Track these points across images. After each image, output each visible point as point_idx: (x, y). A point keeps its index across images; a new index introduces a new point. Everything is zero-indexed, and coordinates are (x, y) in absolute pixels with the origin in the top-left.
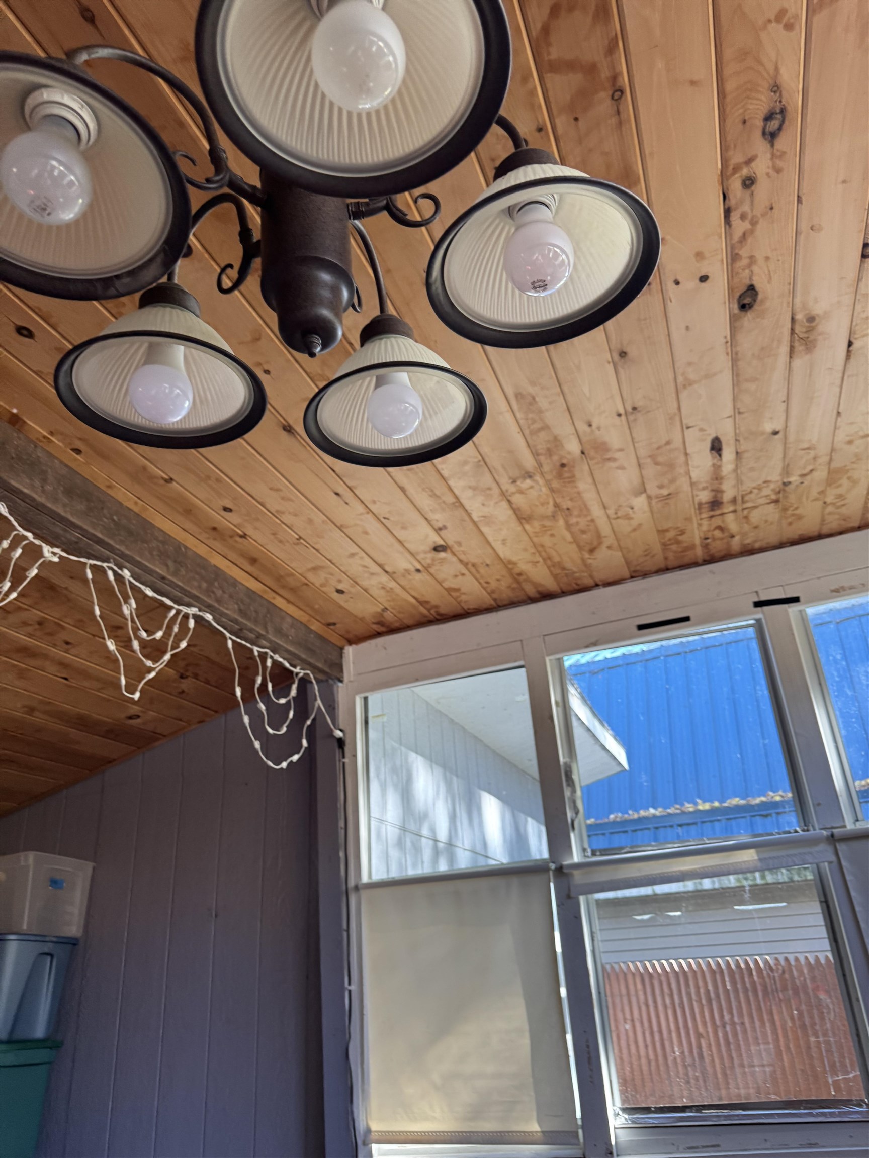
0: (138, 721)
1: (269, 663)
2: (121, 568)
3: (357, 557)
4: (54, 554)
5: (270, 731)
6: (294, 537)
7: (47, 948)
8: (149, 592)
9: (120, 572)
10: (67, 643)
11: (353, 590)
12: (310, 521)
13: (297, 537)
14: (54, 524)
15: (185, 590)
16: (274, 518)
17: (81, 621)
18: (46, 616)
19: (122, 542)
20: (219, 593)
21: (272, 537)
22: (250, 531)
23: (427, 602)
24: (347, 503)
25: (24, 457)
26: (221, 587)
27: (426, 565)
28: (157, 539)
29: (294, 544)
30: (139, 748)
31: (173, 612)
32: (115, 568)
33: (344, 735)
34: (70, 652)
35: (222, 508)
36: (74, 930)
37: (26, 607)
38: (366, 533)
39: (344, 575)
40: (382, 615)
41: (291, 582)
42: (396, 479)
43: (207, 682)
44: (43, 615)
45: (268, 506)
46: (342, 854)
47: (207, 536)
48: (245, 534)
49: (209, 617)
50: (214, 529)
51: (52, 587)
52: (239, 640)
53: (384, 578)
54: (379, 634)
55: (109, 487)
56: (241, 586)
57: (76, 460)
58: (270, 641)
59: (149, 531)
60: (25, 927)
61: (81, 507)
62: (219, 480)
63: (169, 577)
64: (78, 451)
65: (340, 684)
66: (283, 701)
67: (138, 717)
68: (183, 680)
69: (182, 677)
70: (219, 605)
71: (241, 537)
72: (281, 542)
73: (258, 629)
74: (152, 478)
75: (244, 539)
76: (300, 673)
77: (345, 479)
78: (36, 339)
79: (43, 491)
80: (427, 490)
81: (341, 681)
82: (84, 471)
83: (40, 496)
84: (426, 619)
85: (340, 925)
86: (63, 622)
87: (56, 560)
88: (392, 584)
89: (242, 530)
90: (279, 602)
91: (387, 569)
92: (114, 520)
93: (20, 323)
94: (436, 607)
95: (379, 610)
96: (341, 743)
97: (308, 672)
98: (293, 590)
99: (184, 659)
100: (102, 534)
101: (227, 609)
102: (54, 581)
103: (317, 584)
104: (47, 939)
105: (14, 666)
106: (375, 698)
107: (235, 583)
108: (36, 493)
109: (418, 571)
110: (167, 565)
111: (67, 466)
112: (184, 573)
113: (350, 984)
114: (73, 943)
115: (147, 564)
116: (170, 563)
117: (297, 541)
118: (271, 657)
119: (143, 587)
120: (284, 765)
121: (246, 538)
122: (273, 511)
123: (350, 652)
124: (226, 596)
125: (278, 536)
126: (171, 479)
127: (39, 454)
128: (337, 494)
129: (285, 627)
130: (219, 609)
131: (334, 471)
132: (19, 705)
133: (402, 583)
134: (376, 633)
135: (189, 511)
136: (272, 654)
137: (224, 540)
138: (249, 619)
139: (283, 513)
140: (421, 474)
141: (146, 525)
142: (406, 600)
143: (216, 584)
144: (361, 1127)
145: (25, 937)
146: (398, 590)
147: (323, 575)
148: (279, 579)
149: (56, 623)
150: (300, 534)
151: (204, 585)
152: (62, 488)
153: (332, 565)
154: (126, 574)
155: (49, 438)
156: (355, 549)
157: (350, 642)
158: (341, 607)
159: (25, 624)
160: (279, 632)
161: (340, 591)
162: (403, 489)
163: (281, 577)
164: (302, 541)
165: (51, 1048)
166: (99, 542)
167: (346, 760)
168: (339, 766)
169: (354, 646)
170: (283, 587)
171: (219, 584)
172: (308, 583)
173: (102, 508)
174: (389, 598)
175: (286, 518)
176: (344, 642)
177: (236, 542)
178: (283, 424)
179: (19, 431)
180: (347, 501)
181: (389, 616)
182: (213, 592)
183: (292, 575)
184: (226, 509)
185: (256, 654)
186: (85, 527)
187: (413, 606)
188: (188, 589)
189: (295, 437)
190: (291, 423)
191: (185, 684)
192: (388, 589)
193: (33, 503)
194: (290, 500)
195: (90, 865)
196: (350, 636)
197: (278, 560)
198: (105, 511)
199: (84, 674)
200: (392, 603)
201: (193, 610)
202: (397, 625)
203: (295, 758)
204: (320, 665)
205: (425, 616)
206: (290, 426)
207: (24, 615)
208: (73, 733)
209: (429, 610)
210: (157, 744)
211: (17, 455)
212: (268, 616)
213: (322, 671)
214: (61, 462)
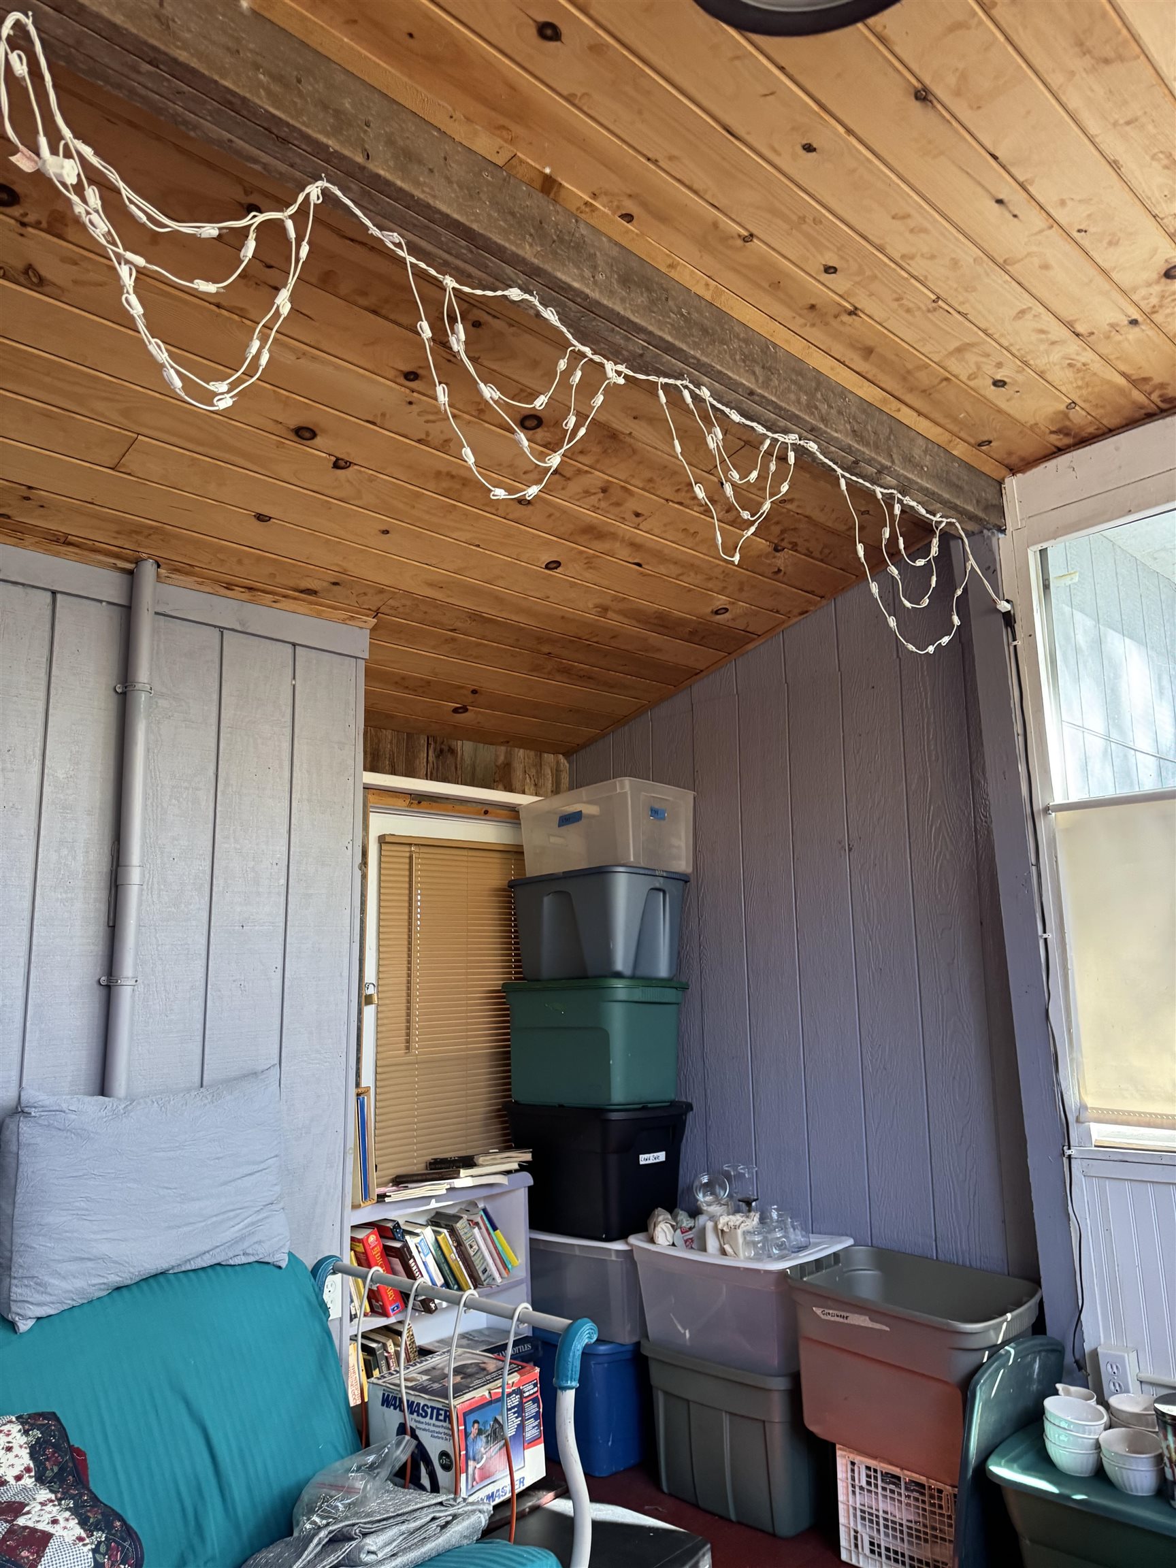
0: (727, 616)
1: (897, 510)
2: (698, 386)
3: (1029, 316)
4: (619, 373)
5: (908, 604)
6: (930, 298)
7: (658, 883)
8: (736, 417)
9: (697, 391)
10: (637, 515)
11: (1020, 378)
12: (955, 263)
13: (934, 297)
14: (613, 330)
15: (781, 408)
16: (898, 269)
17: (651, 480)
18: (611, 479)
19: (696, 346)
20: (824, 408)
21: (895, 305)
22: (863, 302)
23: (1146, 380)
24: (1015, 216)
25: (567, 238)
26: (826, 400)
27: (1147, 310)
28: (737, 336)
29: (929, 311)
30: (729, 654)
31: (768, 442)
32: (691, 386)
33: (1013, 606)
34: (641, 527)
35: (822, 268)
36: (683, 865)
37: (586, 468)
38: (1046, 267)
39: (1005, 352)
40: (1066, 416)
41: (923, 378)
42: (1102, 147)
43: (809, 554)
44: (606, 477)
45: (889, 250)
46: (1022, 768)
47: (802, 321)
48: (856, 308)
49: (813, 446)
50: (813, 307)
51: (614, 436)
52: (854, 478)
53: (1073, 347)
54: (1060, 451)
55: (671, 266)
56: (851, 396)
57: (628, 231)
58: (897, 476)
59: (726, 327)
60: (632, 859)
61: (642, 299)
62: (816, 221)
63: (759, 391)
64: (628, 217)
65: (1001, 536)
66: (920, 563)
67: (727, 610)
68: (778, 554)
69: (776, 550)
70: (826, 426)
71: (851, 313)
72: (908, 311)
73: (880, 459)
74: (725, 238)
75: (854, 317)
76: (942, 522)
77: (1013, 170)
78: (563, 38)
79: (595, 282)
80: (1161, 156)
81: (1003, 531)
82: (638, 248)
83: (593, 290)
84: (1143, 411)
85: (1027, 858)
86: (630, 485)
87: (621, 381)
88: (1088, 356)
89: (852, 301)
90: (907, 416)
91: (1080, 328)
92: (682, 315)
93: (542, 18)
94: (1162, 386)
95: (1062, 407)
96: (1009, 619)
97: (954, 520)
98: (925, 392)
99: (777, 523)
100: (672, 337)
101: (836, 431)
102: (615, 426)
103: (964, 378)
104: (657, 873)
105: (581, 552)
106: (1057, 550)
107: (843, 393)
108: (587, 285)
109: (1134, 322)
110: (754, 373)
111: (616, 243)
112: (777, 382)
113: (1045, 932)
114: (684, 879)
115: (730, 374)
116: (758, 370)
117: (934, 305)
118: (900, 501)
119: (727, 410)
120: (931, 649)
121: (856, 314)
122: (897, 258)
123: (1013, 485)
124: (833, 412)
125: (904, 302)
126: (752, 235)
127: (584, 232)
128: (1000, 202)
129: (917, 453)
130: (826, 432)
131: (995, 158)
132: (591, 605)
133: (1104, 351)
134: (1055, 450)
135: (776, 285)
136: (900, 496)
137: (827, 324)
138: (867, 445)
139: (912, 258)
140: (1150, 127)
141: (722, 317)
142: (1109, 382)
143: (819, 395)
144: (1072, 1101)
145: (634, 870)
146: (1097, 365)
147: (972, 358)
148: (905, 377)
149: (623, 487)
150: (937, 290)
151: (804, 398)
152: (616, 276)
153: (989, 340)
154: (705, 393)
155: (591, 204)
156: (1029, 302)
157: (1013, 471)
158: (1000, 411)
159: (587, 493)
160: (908, 460)
161: (999, 384)
162: (1115, 165)
163: (909, 372)
164: (940, 302)
165: (676, 988)
166: (670, 349)
167: (1018, 643)
168: (1008, 653)
169: (1019, 475)
170: (911, 390)
171: (822, 395)
172: (949, 376)
173: (667, 299)
174: (1080, 383)
175: (917, 267)
176: (1004, 471)
177: (843, 323)
178: (915, 87)
179: (555, 201)
180: (1016, 212)
181: (1078, 417)
182: (816, 408)
183: (926, 366)
184: (830, 270)
185: (880, 496)
186: (650, 328)
187: (1121, 391)
188: (783, 405)
189: (934, 107)
190: (927, 81)
191: (783, 560)
192: (1079, 365)
193: (585, 304)
194: (924, 230)
195: (690, 795)
196: (1014, 460)
197: (903, 344)
198: (671, 303)
199: (660, 556)
200: (1084, 392)
201: (792, 438)
202: (1091, 430)
203: (945, 640)
204: (970, 508)
205: (1142, 407)
206: (925, 89)
207: (585, 481)
208: (655, 638)
209: (1148, 395)
210: (751, 646)
211: (558, 236)
212: (892, 438)
213: (972, 518)
214: (610, 239)
